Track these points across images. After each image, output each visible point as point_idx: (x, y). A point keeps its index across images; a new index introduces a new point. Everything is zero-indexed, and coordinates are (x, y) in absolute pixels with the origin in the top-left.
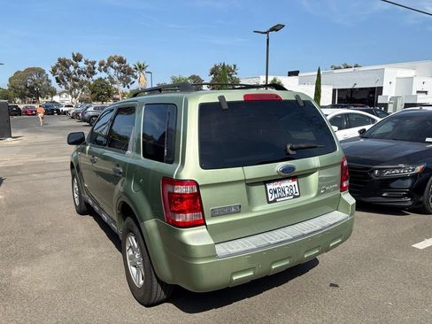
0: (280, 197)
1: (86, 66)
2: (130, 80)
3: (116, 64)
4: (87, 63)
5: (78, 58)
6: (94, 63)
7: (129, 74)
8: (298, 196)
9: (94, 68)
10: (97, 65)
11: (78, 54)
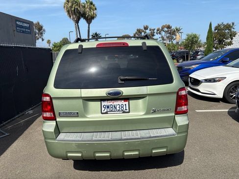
0: (111, 111)
1: (150, 32)
2: (173, 38)
3: (166, 29)
4: (150, 30)
5: (146, 28)
6: (154, 30)
7: (173, 34)
8: (129, 112)
9: (154, 33)
10: (155, 31)
11: (146, 26)
